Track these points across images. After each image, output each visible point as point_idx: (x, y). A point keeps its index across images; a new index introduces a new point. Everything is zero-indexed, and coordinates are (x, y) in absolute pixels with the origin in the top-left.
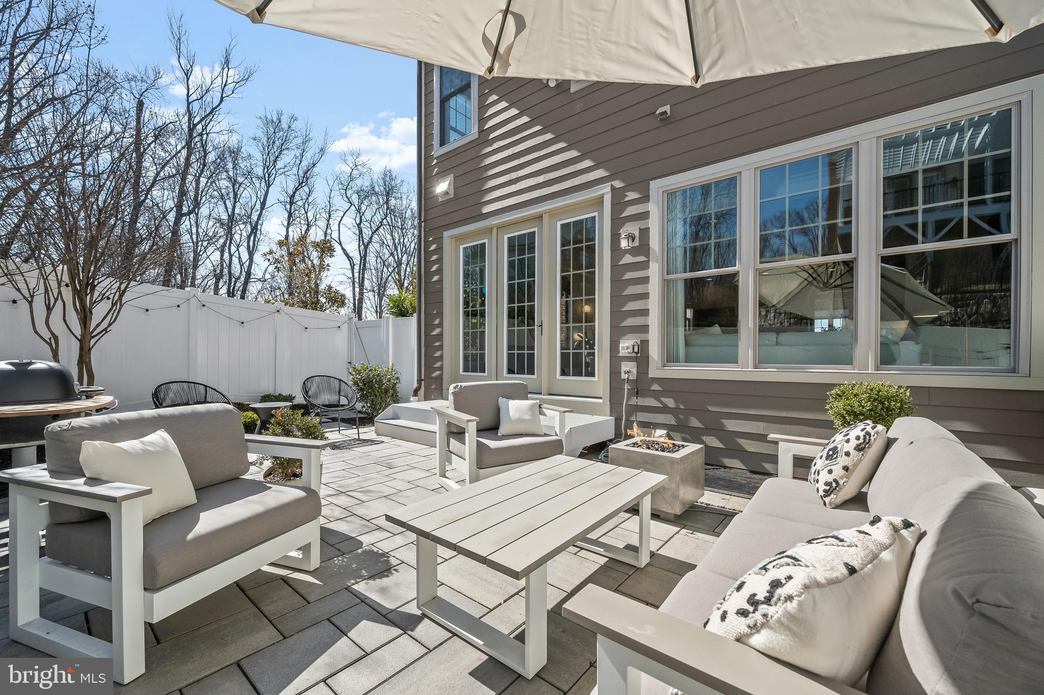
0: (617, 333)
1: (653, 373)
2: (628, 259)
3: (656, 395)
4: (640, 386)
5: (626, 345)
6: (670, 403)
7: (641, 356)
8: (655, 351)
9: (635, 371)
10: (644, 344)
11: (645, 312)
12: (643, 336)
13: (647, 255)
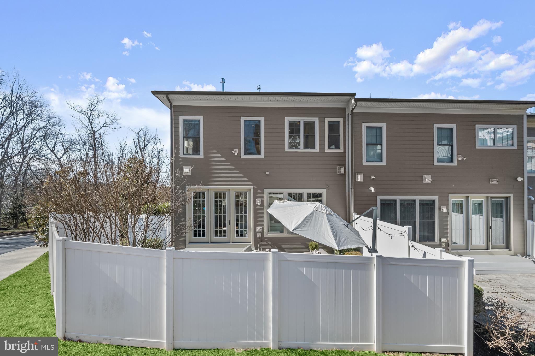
0: (256, 226)
1: (265, 236)
2: (258, 207)
3: (266, 241)
4: (262, 239)
5: (259, 229)
6: (270, 243)
7: (262, 232)
8: (266, 230)
9: (261, 235)
10: (263, 229)
11: (263, 221)
12: (263, 227)
13: (264, 207)
